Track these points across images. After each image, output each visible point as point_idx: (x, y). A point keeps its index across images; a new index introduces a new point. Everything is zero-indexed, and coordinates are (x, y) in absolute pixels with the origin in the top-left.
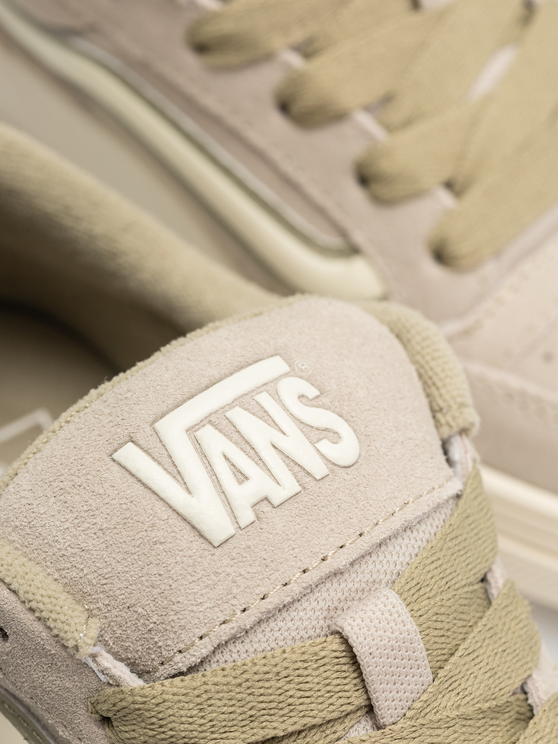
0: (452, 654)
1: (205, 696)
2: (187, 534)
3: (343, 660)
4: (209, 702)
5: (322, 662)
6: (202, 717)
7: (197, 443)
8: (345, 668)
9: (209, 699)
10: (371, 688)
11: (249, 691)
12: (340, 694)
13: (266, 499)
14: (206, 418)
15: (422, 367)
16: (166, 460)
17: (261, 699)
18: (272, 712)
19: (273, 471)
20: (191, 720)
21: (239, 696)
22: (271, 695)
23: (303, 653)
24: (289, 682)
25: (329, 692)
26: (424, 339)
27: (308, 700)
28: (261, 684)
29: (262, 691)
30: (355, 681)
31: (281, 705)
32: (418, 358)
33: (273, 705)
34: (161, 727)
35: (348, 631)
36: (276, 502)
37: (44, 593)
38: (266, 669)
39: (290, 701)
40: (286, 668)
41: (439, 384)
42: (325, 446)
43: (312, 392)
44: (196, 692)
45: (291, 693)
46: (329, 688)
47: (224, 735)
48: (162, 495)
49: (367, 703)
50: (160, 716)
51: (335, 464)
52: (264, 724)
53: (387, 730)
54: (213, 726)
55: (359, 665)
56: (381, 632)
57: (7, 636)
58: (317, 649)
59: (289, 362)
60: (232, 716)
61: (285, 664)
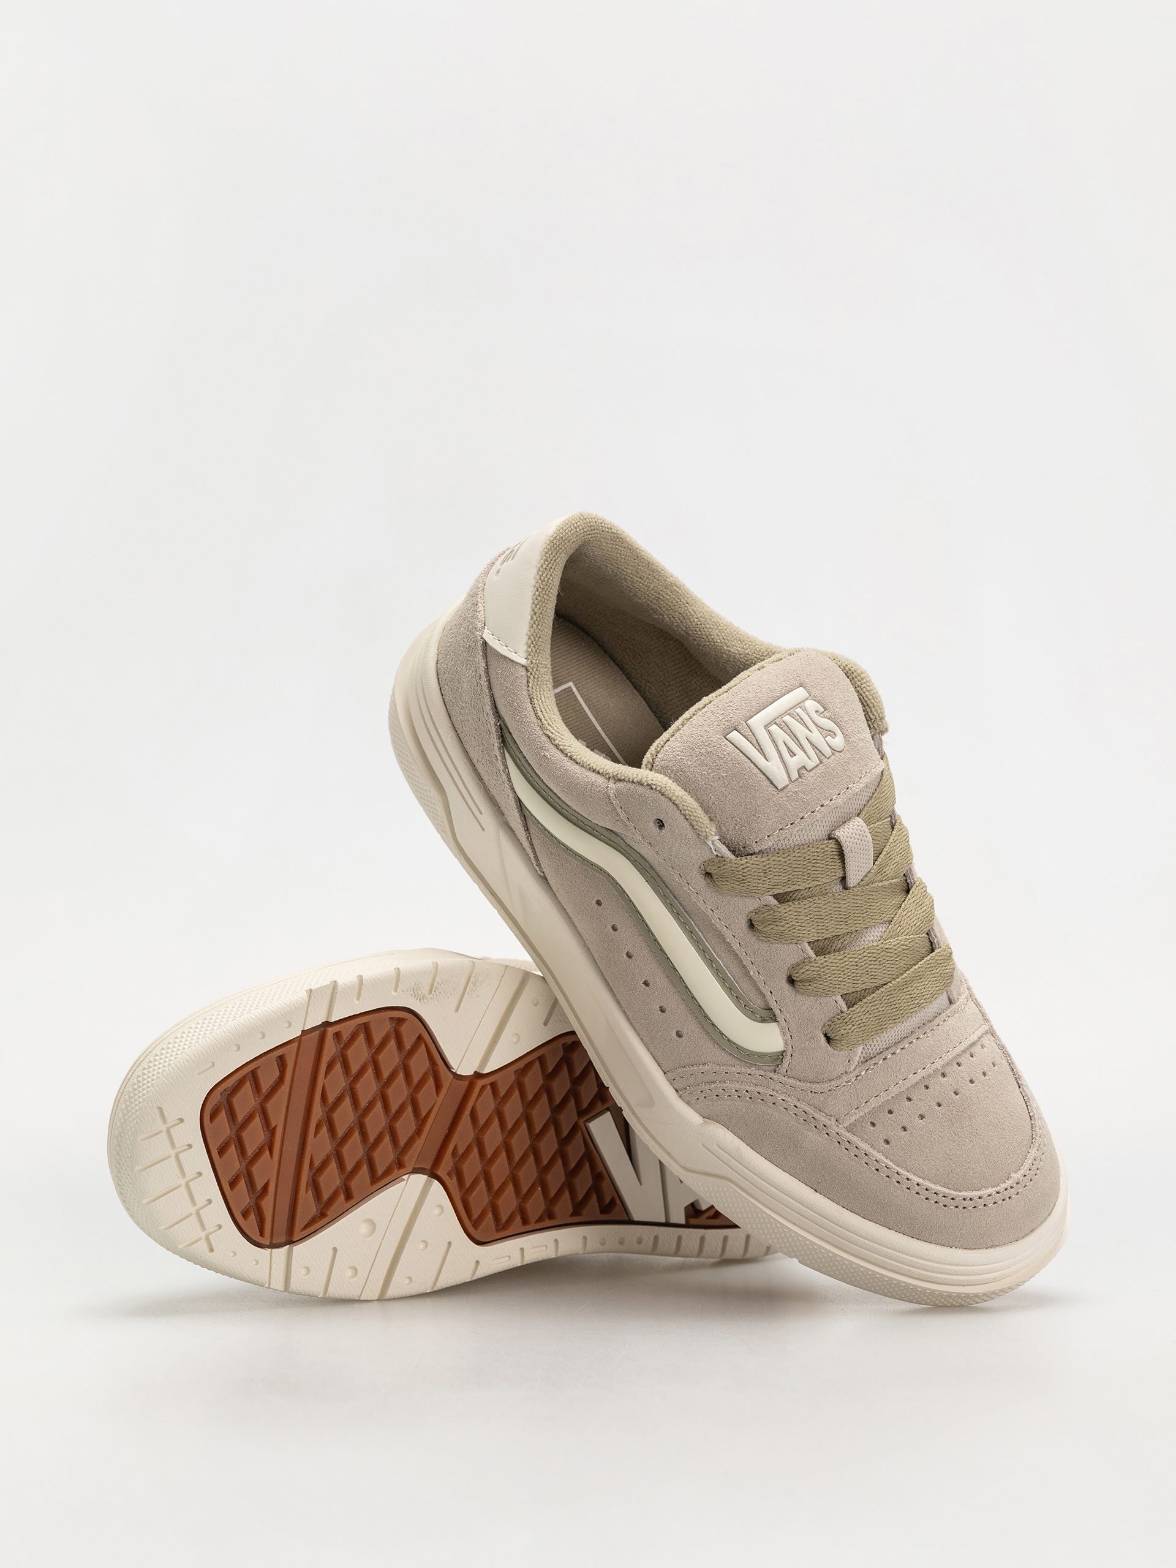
0: (880, 854)
1: (768, 866)
2: (767, 783)
3: (835, 853)
4: (770, 870)
5: (826, 853)
6: (766, 877)
7: (769, 733)
8: (836, 857)
9: (770, 868)
10: (847, 869)
11: (790, 865)
12: (832, 870)
13: (804, 766)
14: (773, 721)
15: (861, 695)
16: (756, 745)
17: (795, 870)
18: (799, 877)
19: (807, 752)
20: (760, 878)
21: (785, 868)
22: (800, 868)
23: (818, 848)
24: (809, 862)
25: (827, 868)
26: (863, 679)
27: (817, 872)
28: (796, 862)
29: (796, 866)
30: (839, 864)
31: (804, 874)
32: (859, 689)
33: (800, 873)
34: (743, 880)
35: (842, 839)
36: (809, 769)
37: (692, 807)
38: (800, 855)
39: (809, 872)
40: (809, 855)
41: (871, 705)
42: (829, 738)
43: (821, 709)
44: (764, 864)
45: (809, 868)
46: (827, 867)
47: (774, 887)
48: (753, 761)
49: (843, 875)
50: (744, 875)
51: (834, 750)
52: (794, 883)
53: (851, 891)
54: (770, 882)
55: (844, 855)
56: (856, 840)
57: (663, 825)
58: (824, 846)
59: (808, 691)
60: (780, 877)
61: (809, 853)
